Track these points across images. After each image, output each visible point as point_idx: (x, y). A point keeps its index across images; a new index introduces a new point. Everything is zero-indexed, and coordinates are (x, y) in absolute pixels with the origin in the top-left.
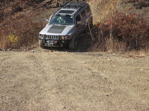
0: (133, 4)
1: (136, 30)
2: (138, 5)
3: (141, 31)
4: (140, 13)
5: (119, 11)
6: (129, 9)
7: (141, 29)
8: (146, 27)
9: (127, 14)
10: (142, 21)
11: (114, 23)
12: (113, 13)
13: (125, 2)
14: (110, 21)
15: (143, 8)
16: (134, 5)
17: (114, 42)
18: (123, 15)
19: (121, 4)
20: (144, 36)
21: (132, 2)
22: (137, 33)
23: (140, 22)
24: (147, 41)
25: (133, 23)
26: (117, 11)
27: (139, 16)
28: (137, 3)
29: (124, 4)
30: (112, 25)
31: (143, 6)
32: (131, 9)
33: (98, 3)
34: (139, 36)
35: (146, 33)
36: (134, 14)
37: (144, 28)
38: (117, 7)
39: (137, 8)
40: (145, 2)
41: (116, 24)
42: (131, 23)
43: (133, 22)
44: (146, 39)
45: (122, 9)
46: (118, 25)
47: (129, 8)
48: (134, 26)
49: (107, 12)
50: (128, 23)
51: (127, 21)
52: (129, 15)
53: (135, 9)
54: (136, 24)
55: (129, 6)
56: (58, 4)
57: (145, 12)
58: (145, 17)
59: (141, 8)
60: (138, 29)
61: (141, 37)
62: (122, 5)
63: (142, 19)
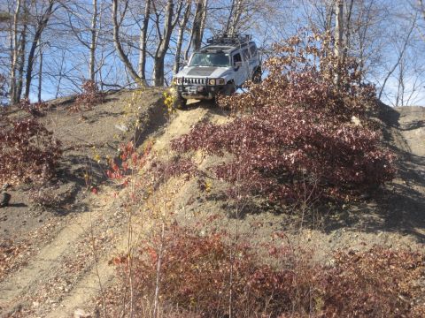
0: (220, 203)
1: (227, 278)
2: (234, 207)
3: (242, 282)
4: (241, 230)
5: (183, 224)
6: (211, 219)
7: (242, 276)
8: (256, 268)
9: (203, 233)
10: (244, 253)
11: (168, 256)
12: (166, 229)
13: (198, 198)
14: (157, 251)
15: (249, 217)
16: (224, 207)
17: (165, 312)
18: (194, 236)
19: (188, 204)
20: (250, 296)
21: (217, 199)
22: (231, 288)
23: (240, 255)
24: (260, 311)
25: (221, 259)
26: (176, 223)
27: (237, 237)
28: (231, 202)
29: (196, 203)
30: (162, 263)
31: (249, 212)
32: (215, 217)
33: (124, 197)
34: (235, 297)
35: (255, 285)
36: (225, 232)
37: (252, 274)
38: (176, 212)
39: (233, 216)
40: (254, 200)
41: (171, 258)
42: (216, 258)
43: (220, 254)
44: (256, 305)
45: (189, 215)
46: (179, 262)
47: (211, 214)
48: (225, 268)
49: (148, 226)
50: (207, 258)
51: (204, 253)
52: (210, 236)
53: (226, 219)
54: (228, 260)
55: (209, 211)
56: (8, 197)
57: (255, 226)
58: (253, 242)
59: (242, 216)
60: (235, 274)
61: (243, 297)
62: (190, 207)
63: (247, 248)
